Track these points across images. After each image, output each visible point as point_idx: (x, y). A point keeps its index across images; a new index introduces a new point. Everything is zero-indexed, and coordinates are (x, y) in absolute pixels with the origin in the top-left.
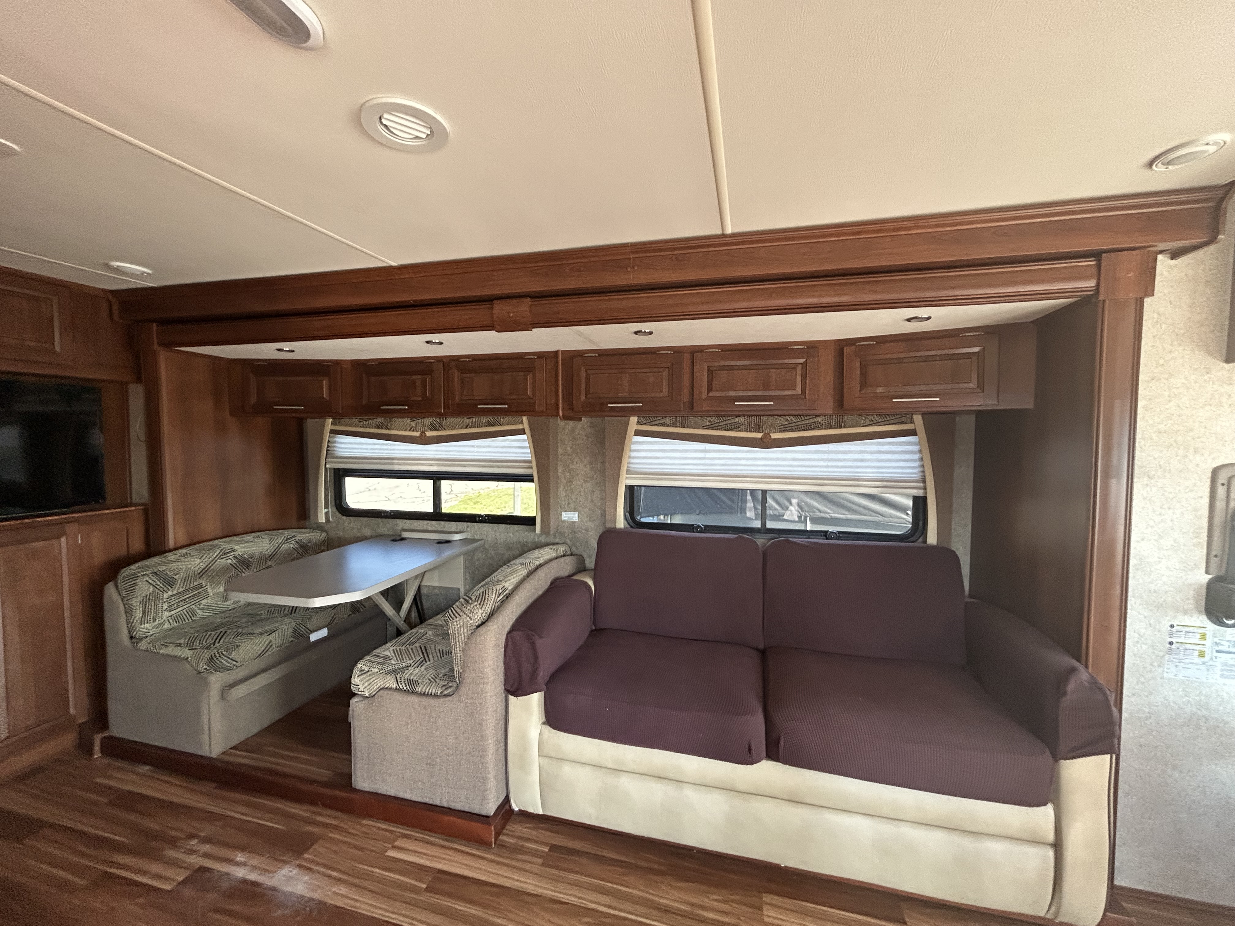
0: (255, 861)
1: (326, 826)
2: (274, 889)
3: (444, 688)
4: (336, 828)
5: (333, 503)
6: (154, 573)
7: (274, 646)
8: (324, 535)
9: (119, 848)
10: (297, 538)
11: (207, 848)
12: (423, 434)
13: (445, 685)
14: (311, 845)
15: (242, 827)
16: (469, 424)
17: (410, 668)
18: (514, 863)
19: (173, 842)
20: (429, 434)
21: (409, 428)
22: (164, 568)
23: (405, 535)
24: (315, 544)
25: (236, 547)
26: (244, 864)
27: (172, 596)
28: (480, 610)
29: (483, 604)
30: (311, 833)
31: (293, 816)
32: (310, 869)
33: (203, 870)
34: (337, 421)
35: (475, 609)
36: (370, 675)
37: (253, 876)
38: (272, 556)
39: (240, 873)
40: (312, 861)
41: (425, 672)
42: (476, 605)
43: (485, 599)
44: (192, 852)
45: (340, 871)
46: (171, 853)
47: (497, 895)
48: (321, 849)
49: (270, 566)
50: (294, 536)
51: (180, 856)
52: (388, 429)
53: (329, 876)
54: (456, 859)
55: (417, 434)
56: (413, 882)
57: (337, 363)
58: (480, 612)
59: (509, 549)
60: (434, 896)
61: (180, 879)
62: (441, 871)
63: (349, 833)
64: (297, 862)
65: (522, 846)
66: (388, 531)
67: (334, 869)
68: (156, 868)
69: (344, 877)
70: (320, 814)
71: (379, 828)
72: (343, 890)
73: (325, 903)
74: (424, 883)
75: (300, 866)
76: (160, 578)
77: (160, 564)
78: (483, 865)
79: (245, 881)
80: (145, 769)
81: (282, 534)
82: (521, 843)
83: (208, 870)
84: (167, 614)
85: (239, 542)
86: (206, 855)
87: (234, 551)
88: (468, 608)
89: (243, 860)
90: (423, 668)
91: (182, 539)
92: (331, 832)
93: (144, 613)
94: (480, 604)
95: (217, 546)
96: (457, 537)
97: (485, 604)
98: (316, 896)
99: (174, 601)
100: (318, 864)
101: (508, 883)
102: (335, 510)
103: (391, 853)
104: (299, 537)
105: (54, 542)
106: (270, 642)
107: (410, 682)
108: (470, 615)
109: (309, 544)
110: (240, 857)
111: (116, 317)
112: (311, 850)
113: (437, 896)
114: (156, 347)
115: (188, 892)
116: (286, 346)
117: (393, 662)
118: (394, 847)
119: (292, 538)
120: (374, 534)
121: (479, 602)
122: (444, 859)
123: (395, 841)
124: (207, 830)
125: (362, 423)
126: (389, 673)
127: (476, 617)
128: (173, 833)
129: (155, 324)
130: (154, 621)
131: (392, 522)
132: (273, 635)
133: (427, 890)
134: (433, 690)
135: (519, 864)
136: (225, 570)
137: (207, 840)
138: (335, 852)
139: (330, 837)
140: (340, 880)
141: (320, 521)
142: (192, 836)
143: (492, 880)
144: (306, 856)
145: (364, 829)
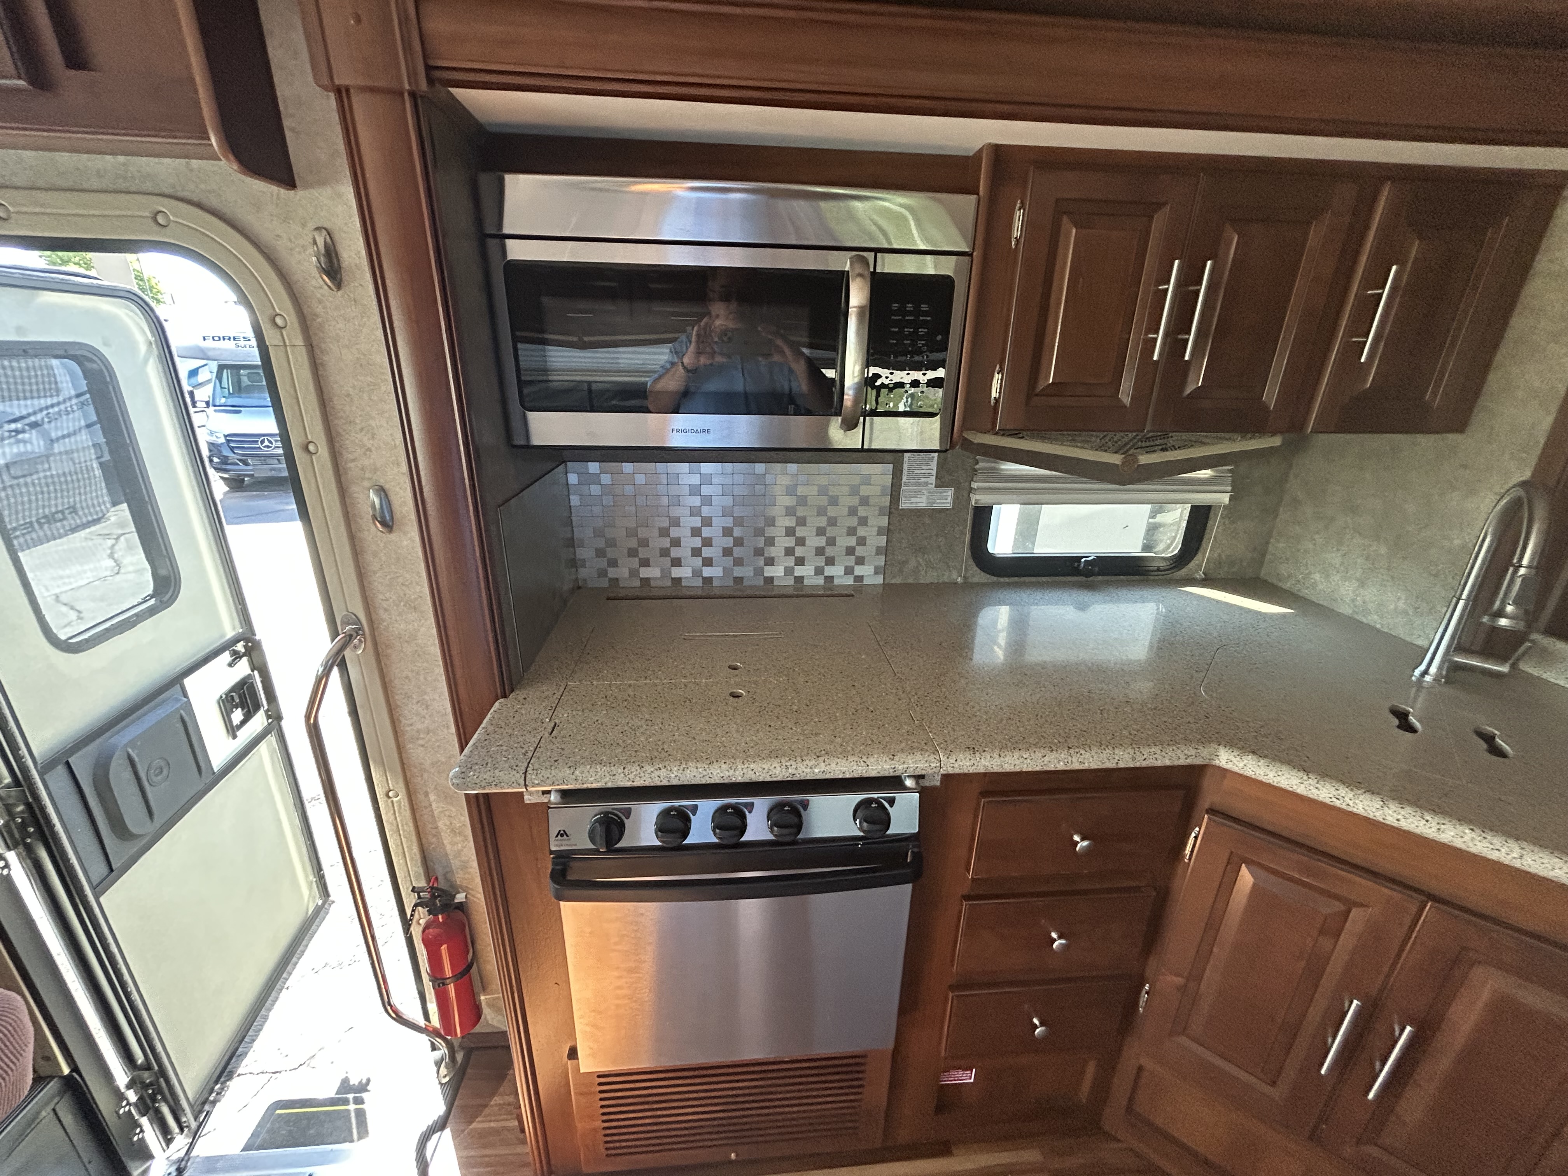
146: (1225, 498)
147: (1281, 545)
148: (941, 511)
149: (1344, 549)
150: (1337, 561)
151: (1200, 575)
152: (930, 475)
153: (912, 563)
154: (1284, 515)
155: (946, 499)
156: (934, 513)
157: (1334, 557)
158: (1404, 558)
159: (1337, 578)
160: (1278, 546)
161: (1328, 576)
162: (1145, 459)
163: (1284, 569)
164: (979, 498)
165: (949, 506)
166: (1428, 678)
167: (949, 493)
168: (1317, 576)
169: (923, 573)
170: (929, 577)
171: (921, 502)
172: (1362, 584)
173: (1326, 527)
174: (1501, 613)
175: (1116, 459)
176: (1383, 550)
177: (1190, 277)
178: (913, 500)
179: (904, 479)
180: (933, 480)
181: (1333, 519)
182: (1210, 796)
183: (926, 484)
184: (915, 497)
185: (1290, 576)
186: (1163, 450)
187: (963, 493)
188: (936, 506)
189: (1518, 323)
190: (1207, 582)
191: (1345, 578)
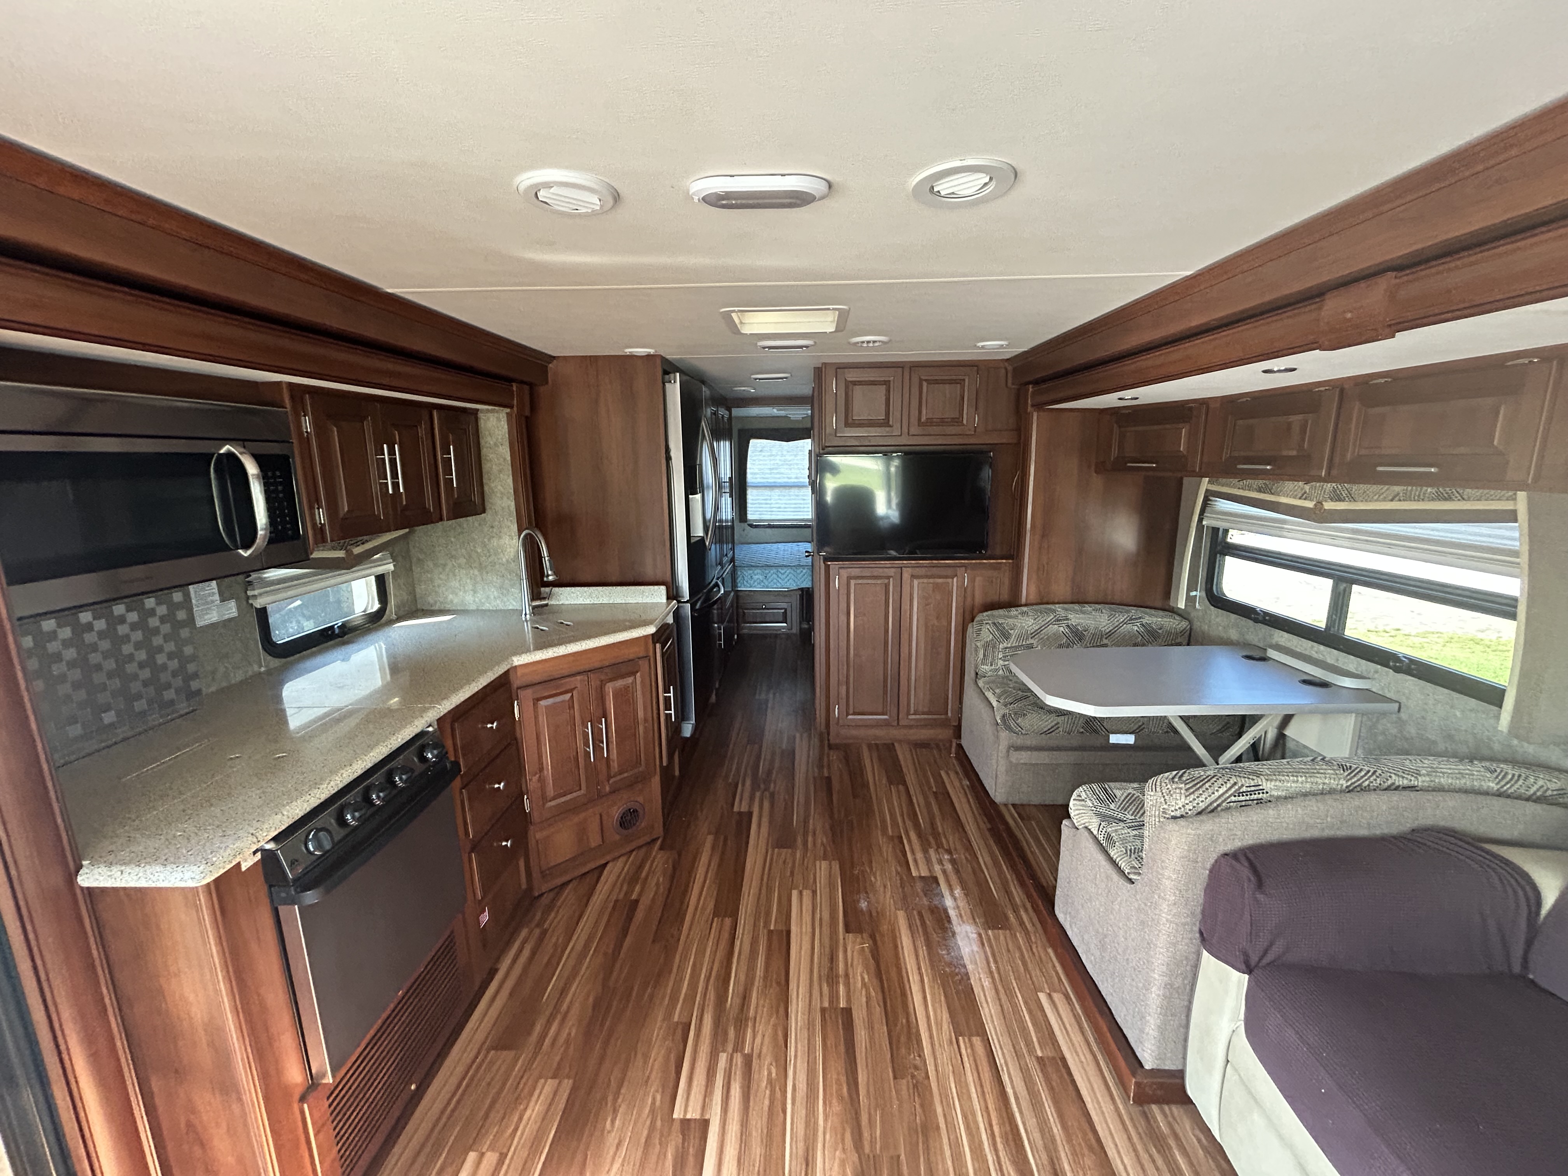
0: (962, 903)
1: (1022, 923)
2: (954, 934)
3: (1133, 870)
4: (1027, 933)
5: (1204, 586)
6: (994, 624)
7: (1061, 729)
8: (1184, 624)
9: (917, 825)
10: (1144, 621)
11: (949, 867)
12: (1319, 505)
13: (1135, 868)
14: (1000, 928)
15: (977, 871)
16: (1398, 494)
17: (1121, 824)
18: (1139, 1147)
19: (939, 846)
20: (1328, 505)
21: (1300, 495)
22: (1003, 621)
23: (1272, 653)
24: (1169, 633)
25: (1070, 616)
26: (955, 899)
27: (1006, 648)
28: (1183, 797)
29: (1193, 792)
30: (1007, 918)
31: (1008, 892)
32: (983, 944)
33: (935, 880)
34: (1214, 479)
35: (1175, 793)
36: (1082, 806)
37: (952, 913)
38: (1109, 635)
39: (949, 902)
40: (989, 940)
41: (1131, 839)
42: (1181, 789)
43: (1201, 787)
44: (940, 862)
45: (998, 968)
46: (932, 852)
47: (1091, 1148)
48: (1002, 938)
49: (1105, 646)
50: (1140, 618)
51: (934, 860)
52: (1273, 494)
53: (988, 963)
54: (1088, 1069)
55: (1310, 504)
56: (1035, 1039)
57: (1204, 403)
58: (1183, 800)
59: (1450, 737)
60: (1038, 1070)
61: (923, 875)
62: (1063, 1059)
63: (1031, 947)
64: (982, 932)
65: (1170, 1148)
66: (1259, 641)
67: (996, 962)
68: (919, 855)
69: (996, 976)
70: (1026, 910)
71: (1054, 966)
72: (987, 983)
73: (969, 979)
74: (1042, 1052)
75: (980, 935)
76: (998, 630)
77: (1000, 617)
78: (1108, 1108)
79: (945, 911)
80: (966, 782)
81: (1128, 612)
82: (1172, 1143)
83: (938, 884)
84: (1001, 662)
85: (1076, 612)
86: (944, 872)
87: (1067, 619)
88: (1169, 786)
89: (957, 895)
90: (1135, 832)
91: (1033, 598)
92: (1021, 933)
93: (984, 655)
94: (1187, 790)
95: (1054, 611)
96: (1347, 682)
97: (1197, 794)
98: (970, 967)
99: (1009, 653)
100: (991, 947)
101: (1111, 1152)
102: (1204, 594)
103: (1042, 996)
104: (1147, 620)
105: (950, 580)
106: (1058, 723)
107: (1109, 838)
108: (1166, 797)
109: (1160, 631)
110: (958, 892)
111: (1009, 384)
112: (996, 931)
113: (1040, 1074)
114: (1030, 409)
115: (919, 886)
116: (1128, 394)
117: (1112, 806)
118: (1050, 996)
119: (1136, 619)
120: (1241, 640)
121: (1188, 786)
122: (1078, 1056)
123: (1055, 991)
124: (961, 856)
125: (1241, 483)
126: (1099, 814)
127: (1173, 803)
128: (944, 841)
129: (1031, 386)
130: (991, 665)
131: (1264, 629)
132: (1063, 718)
133: (1040, 1060)
134: (1122, 865)
135: (1144, 1157)
136: (1056, 636)
137: (953, 862)
138: (1009, 951)
139: (1016, 936)
140: (991, 972)
141: (1179, 606)
142: (949, 852)
143: (1099, 1128)
144: (990, 932)
145: (1043, 955)
146: (391, 567)
147: (423, 587)
148: (230, 620)
149: (458, 577)
150: (457, 585)
151: (394, 617)
152: (214, 594)
153: (222, 669)
154: (416, 570)
155: (231, 610)
156: (226, 623)
157: (454, 584)
158: (487, 573)
159: (461, 593)
160: (420, 589)
161: (456, 594)
162: (357, 550)
163: (430, 600)
164: (258, 603)
165: (236, 614)
166: (528, 616)
167: (232, 604)
168: (451, 596)
169: (232, 675)
170: (238, 676)
171: (213, 617)
172: (475, 591)
173: (444, 570)
174: (548, 576)
175: (341, 554)
176: (476, 572)
177: (392, 452)
178: (206, 617)
179: (194, 601)
180: (217, 597)
181: (445, 565)
182: (516, 682)
183: (213, 602)
184: (207, 614)
185: (436, 602)
186: (363, 544)
187: (245, 601)
188: (226, 617)
189: (486, 467)
190: (399, 619)
191: (465, 592)
